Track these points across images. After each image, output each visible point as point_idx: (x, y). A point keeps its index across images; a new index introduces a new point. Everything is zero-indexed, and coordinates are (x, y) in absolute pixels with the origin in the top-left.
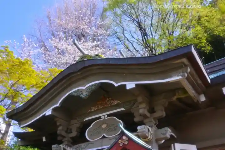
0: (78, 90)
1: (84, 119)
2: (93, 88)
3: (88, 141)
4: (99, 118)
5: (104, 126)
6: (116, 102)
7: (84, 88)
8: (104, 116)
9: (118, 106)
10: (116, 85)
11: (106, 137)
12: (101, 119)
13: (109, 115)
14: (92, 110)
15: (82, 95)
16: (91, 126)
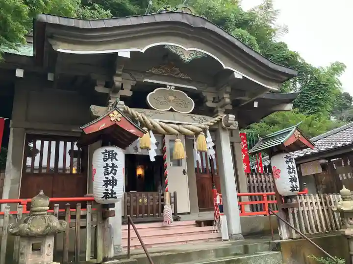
0: (175, 47)
1: (144, 79)
2: (199, 56)
3: (151, 108)
4: (165, 86)
5: (171, 98)
6: (186, 77)
7: (187, 50)
8: (170, 86)
9: (189, 82)
10: (225, 67)
11: (175, 111)
12: (166, 87)
13: (176, 88)
14: (153, 72)
15: (182, 56)
16: (154, 92)
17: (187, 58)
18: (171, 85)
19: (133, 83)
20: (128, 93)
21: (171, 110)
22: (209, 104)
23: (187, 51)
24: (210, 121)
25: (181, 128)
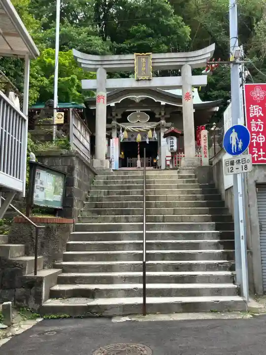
0: (133, 97)
1: (126, 110)
2: (144, 99)
3: (128, 122)
4: (136, 111)
5: (139, 116)
6: (146, 105)
10: (156, 101)
11: (140, 122)
13: (141, 111)
16: (131, 114)
17: (137, 101)
18: (138, 111)
19: (122, 113)
20: (119, 117)
21: (138, 122)
22: (157, 116)
23: (137, 98)
24: (155, 124)
25: (140, 129)
